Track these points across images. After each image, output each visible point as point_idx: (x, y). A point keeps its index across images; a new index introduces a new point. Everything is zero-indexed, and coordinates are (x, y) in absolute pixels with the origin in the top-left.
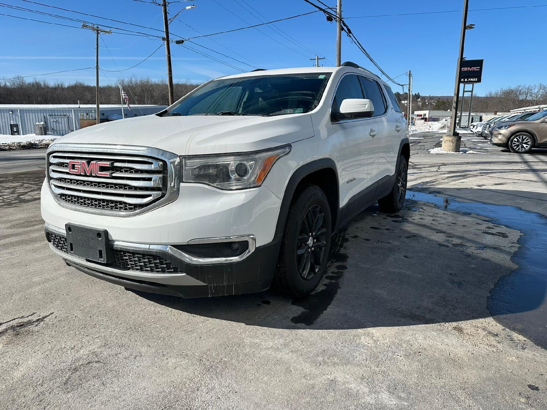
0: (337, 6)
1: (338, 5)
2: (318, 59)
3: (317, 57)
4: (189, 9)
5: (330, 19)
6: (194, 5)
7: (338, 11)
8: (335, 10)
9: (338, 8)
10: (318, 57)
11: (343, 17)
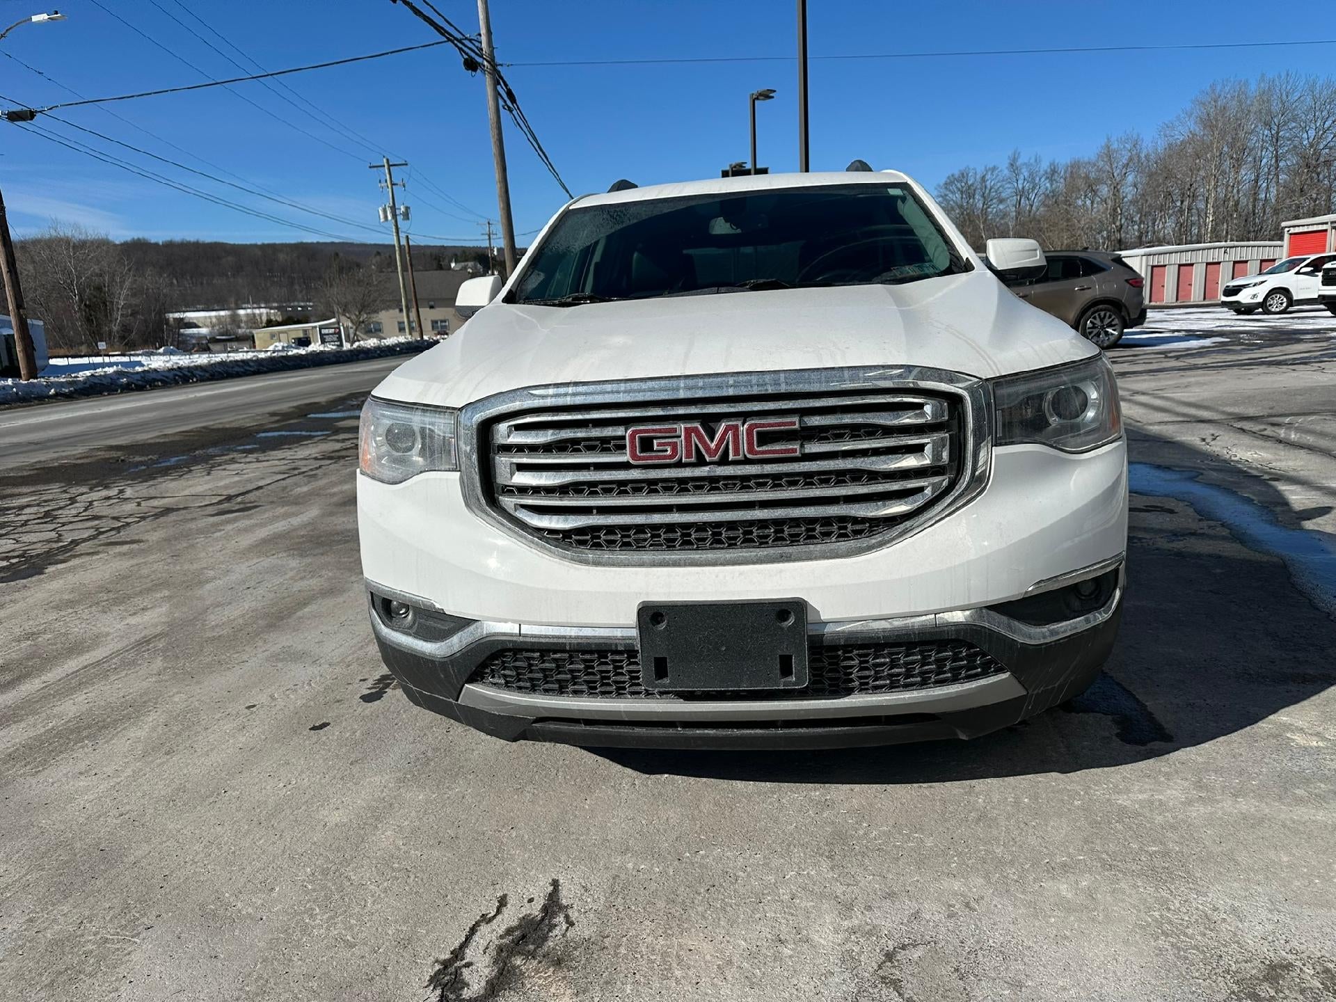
0: (480, 35)
1: (483, 31)
2: (389, 166)
3: (385, 160)
4: (39, 23)
5: (471, 65)
6: (56, 13)
7: (484, 45)
8: (477, 44)
9: (484, 39)
10: (388, 160)
11: (498, 61)
